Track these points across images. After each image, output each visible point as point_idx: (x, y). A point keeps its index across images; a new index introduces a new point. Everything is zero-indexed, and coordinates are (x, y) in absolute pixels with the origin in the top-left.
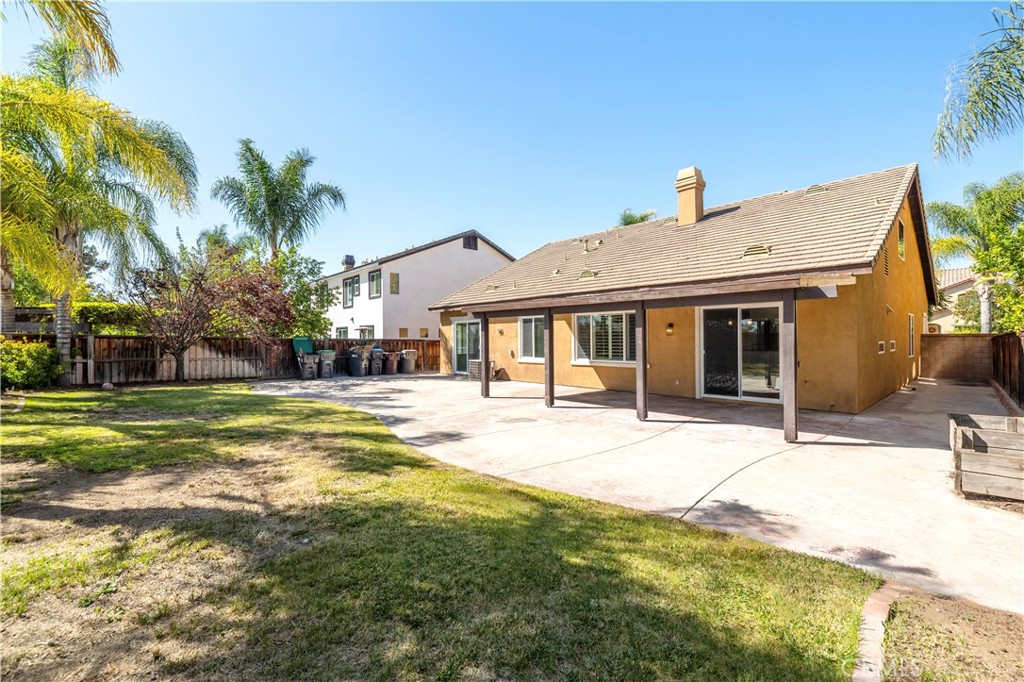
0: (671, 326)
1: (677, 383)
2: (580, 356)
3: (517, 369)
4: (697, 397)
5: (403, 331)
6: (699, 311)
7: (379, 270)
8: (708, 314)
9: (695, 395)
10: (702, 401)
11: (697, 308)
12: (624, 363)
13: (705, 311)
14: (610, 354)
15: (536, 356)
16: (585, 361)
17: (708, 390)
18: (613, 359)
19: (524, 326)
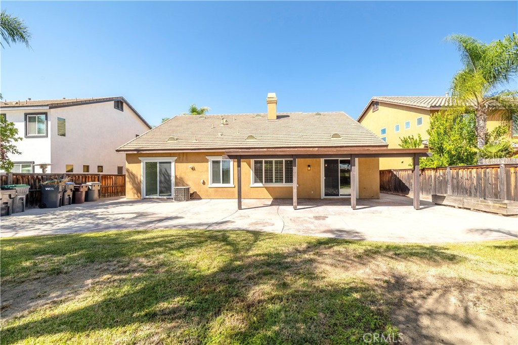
0: (309, 166)
1: (312, 192)
2: (256, 182)
3: (207, 191)
4: (322, 198)
5: (87, 168)
6: (322, 160)
7: (46, 114)
8: (326, 161)
9: (321, 197)
10: (325, 199)
11: (321, 159)
12: (284, 185)
13: (325, 160)
14: (274, 180)
15: (223, 183)
16: (260, 185)
17: (326, 195)
18: (275, 183)
19: (213, 165)
